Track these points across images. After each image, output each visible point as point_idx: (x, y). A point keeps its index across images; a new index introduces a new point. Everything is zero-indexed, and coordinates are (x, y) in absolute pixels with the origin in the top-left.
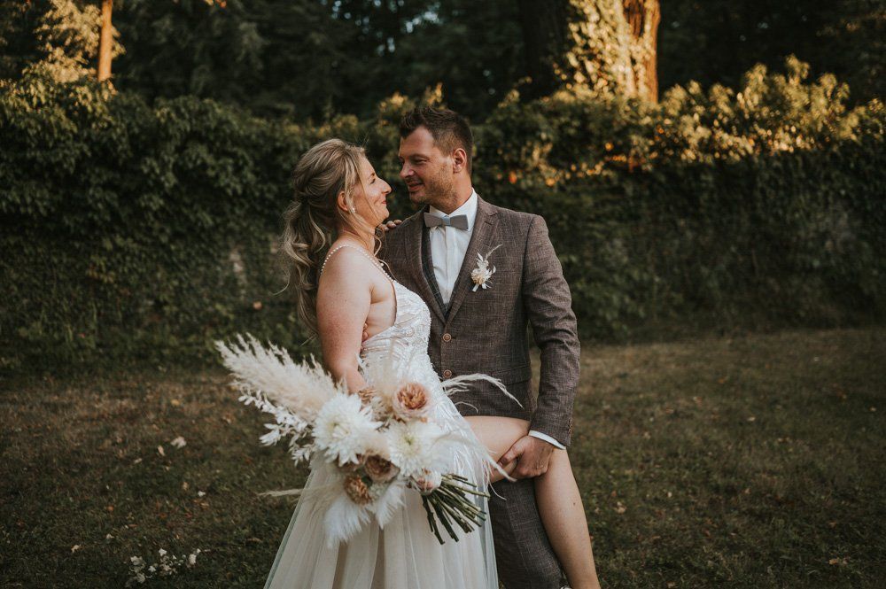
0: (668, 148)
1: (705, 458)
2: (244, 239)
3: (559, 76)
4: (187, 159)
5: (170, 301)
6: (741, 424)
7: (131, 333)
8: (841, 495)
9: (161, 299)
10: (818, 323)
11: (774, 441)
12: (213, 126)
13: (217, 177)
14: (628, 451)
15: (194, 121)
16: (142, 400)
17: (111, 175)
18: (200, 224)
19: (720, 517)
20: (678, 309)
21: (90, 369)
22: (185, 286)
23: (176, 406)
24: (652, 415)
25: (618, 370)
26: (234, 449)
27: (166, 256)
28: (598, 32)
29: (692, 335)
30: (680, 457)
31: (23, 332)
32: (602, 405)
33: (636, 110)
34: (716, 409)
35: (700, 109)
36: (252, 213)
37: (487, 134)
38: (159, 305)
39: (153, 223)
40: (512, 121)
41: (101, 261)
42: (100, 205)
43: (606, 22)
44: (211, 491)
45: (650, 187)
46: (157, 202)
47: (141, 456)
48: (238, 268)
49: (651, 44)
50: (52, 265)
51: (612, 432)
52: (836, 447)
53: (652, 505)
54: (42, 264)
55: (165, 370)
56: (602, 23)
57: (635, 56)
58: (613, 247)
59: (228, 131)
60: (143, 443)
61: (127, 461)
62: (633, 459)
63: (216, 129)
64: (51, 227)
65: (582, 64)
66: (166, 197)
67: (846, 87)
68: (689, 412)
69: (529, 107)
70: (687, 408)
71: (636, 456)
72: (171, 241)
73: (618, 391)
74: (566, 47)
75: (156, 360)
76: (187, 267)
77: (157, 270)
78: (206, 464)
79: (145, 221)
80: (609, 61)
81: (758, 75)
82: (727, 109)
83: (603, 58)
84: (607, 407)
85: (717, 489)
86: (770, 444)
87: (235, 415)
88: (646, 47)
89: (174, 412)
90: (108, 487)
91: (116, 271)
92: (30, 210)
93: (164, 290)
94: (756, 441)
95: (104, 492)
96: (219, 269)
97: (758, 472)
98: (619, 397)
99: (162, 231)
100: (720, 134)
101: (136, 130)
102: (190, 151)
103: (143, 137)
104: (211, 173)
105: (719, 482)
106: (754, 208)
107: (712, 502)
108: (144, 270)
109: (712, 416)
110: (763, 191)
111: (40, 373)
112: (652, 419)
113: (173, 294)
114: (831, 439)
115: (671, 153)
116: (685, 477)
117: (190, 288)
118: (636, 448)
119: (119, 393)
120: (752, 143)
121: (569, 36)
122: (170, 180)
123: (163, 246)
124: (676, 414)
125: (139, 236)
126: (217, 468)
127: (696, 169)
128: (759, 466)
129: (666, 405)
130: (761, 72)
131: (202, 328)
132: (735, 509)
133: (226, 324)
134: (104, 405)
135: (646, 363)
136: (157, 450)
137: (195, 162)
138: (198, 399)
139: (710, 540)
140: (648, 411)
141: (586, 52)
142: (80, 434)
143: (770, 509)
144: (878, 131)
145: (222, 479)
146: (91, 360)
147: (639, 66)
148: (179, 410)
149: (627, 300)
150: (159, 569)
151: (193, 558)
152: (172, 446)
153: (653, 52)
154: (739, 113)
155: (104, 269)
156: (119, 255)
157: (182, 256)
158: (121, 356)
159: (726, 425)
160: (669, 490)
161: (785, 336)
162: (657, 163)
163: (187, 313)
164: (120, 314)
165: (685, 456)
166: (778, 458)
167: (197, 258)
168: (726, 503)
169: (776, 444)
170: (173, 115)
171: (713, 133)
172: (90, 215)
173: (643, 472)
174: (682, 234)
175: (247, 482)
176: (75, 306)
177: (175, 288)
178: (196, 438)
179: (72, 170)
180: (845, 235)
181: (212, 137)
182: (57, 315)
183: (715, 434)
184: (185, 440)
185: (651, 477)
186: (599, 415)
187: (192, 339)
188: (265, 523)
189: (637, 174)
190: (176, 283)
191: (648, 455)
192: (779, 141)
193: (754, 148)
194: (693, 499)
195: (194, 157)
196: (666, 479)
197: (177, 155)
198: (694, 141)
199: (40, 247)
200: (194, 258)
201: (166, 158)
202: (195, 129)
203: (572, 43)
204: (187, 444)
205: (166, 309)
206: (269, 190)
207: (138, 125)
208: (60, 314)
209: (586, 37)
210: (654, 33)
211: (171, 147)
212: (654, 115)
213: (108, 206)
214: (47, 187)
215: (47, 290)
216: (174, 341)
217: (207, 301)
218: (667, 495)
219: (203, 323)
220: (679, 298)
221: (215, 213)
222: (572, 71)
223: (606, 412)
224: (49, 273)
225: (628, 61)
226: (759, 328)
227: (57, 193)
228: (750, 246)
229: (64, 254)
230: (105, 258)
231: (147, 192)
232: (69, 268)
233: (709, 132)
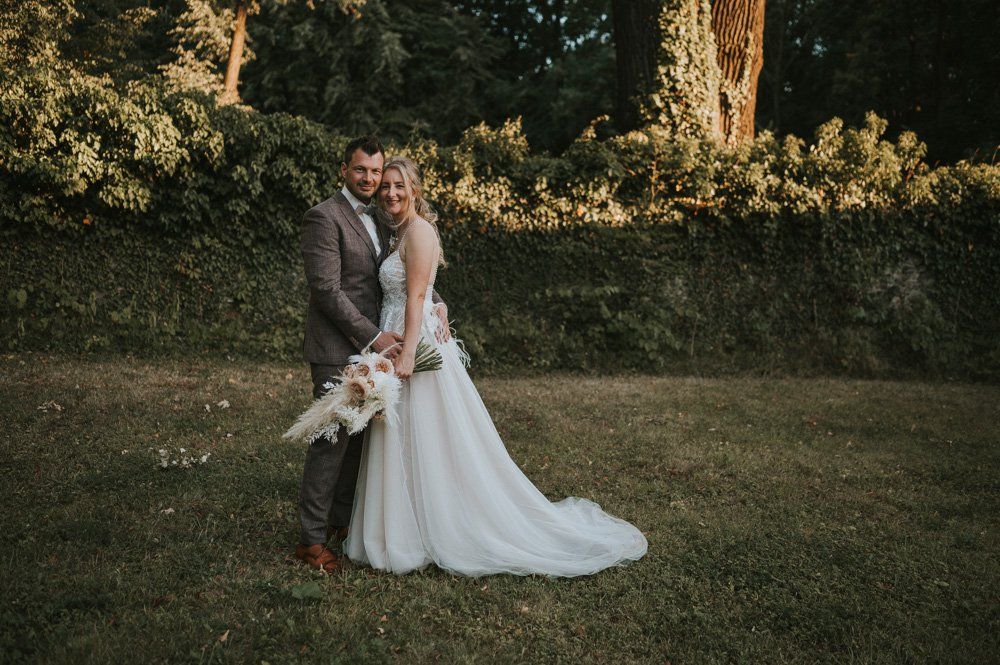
0: (736, 192)
3: (644, 115)
4: (274, 170)
5: (248, 300)
7: (210, 325)
9: (239, 297)
12: (302, 142)
13: (300, 188)
15: (285, 136)
16: (205, 378)
17: (206, 179)
18: (280, 231)
20: (729, 350)
21: (168, 352)
22: (262, 287)
23: (232, 384)
26: (267, 412)
27: (247, 258)
28: (686, 76)
31: (115, 316)
33: (707, 153)
35: (772, 158)
37: (560, 167)
38: (237, 302)
39: (239, 227)
40: (585, 156)
41: (189, 258)
42: (193, 206)
43: (696, 66)
45: (716, 231)
46: (243, 207)
49: (751, 91)
50: (147, 258)
54: (138, 256)
55: (233, 360)
56: (692, 67)
58: (673, 285)
59: (315, 147)
60: (195, 403)
61: (179, 412)
63: (304, 145)
64: (149, 223)
65: (667, 105)
66: (252, 204)
67: (923, 145)
69: (603, 144)
72: (254, 245)
74: (653, 88)
75: (227, 350)
76: (266, 271)
77: (239, 271)
78: (239, 418)
79: (231, 224)
80: (694, 104)
81: (832, 129)
82: (798, 160)
83: (689, 102)
86: (709, 445)
87: (278, 392)
89: (228, 386)
90: (158, 424)
91: (202, 268)
92: (132, 206)
93: (242, 289)
95: (154, 426)
96: (294, 274)
99: (246, 235)
100: (789, 182)
101: (232, 141)
102: (278, 162)
103: (238, 148)
104: (295, 185)
106: (819, 259)
108: (227, 270)
109: (684, 426)
110: (829, 242)
111: (124, 352)
113: (250, 294)
115: (739, 198)
117: (267, 290)
119: (188, 372)
120: (823, 194)
121: (657, 78)
122: (258, 188)
123: (246, 249)
125: (225, 237)
126: (248, 422)
127: (762, 216)
130: (837, 125)
131: (273, 327)
133: (295, 326)
134: (172, 378)
135: (667, 389)
136: (205, 407)
137: (281, 173)
138: (252, 381)
141: (672, 94)
142: (147, 394)
144: (956, 192)
146: (169, 345)
148: (233, 386)
150: (179, 463)
151: (205, 458)
152: (218, 406)
154: (813, 163)
155: (191, 266)
156: (205, 254)
157: (262, 259)
158: (196, 344)
162: (727, 209)
163: (261, 313)
164: (201, 307)
167: (275, 262)
170: (266, 129)
171: (784, 181)
172: (183, 215)
174: (744, 279)
176: (163, 298)
177: (253, 288)
179: (171, 174)
180: (914, 293)
181: (299, 152)
182: (146, 304)
184: (230, 403)
187: (261, 337)
189: (703, 215)
190: (254, 284)
192: (850, 195)
193: (824, 199)
195: (281, 170)
197: (266, 166)
198: (761, 188)
199: (138, 240)
200: (272, 263)
201: (255, 167)
202: (285, 143)
203: (660, 85)
204: (230, 406)
205: (243, 307)
207: (235, 137)
208: (149, 303)
209: (673, 80)
211: (262, 156)
212: (725, 159)
213: (201, 208)
214: (149, 187)
215: (139, 280)
216: (243, 335)
217: (281, 303)
219: (275, 323)
220: (733, 340)
221: (296, 222)
222: (658, 111)
224: (143, 265)
225: (717, 104)
226: (800, 372)
227: (158, 193)
228: (813, 296)
229: (158, 249)
230: (193, 256)
231: (235, 198)
232: (160, 262)
233: (778, 181)
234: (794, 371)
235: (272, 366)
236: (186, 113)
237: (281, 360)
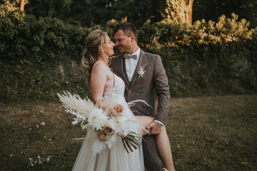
0: (195, 39)
1: (204, 132)
2: (64, 62)
3: (163, 16)
4: (48, 36)
5: (41, 80)
6: (215, 122)
7: (28, 90)
8: (245, 144)
9: (38, 80)
10: (237, 93)
11: (225, 127)
12: (56, 27)
13: (57, 42)
14: (180, 129)
15: (50, 25)
16: (31, 111)
17: (24, 40)
18: (51, 57)
19: (209, 149)
20: (196, 88)
21: (15, 101)
22: (45, 76)
23: (42, 113)
24: (188, 119)
25: (177, 105)
26: (60, 126)
27: (40, 66)
28: (175, 3)
29: (200, 95)
30: (197, 131)
32: (173, 116)
33: (186, 27)
34: (207, 118)
35: (205, 28)
36: (67, 54)
37: (140, 33)
38: (37, 81)
39: (36, 56)
40: (148, 29)
41: (19, 67)
42: (20, 50)
44: (53, 139)
45: (189, 51)
46: (38, 49)
47: (31, 128)
48: (62, 71)
49: (191, 8)
50: (5, 68)
51: (176, 123)
52: (243, 129)
53: (188, 145)
54: (1, 67)
55: (38, 102)
57: (186, 11)
58: (176, 68)
59: (61, 28)
60: (32, 124)
61: (27, 129)
62: (182, 132)
63: (57, 28)
64: (4, 56)
65: (170, 12)
66: (41, 48)
67: (249, 23)
68: (199, 118)
69: (153, 25)
70: (198, 117)
71: (183, 131)
72: (42, 62)
73: (178, 111)
74: (165, 7)
75: (36, 98)
76: (46, 70)
77: (37, 70)
78: (51, 130)
79: (34, 55)
80: (178, 12)
81: (223, 18)
82: (213, 28)
83: (176, 11)
84: (174, 116)
85: (208, 141)
86: (223, 128)
87: (60, 116)
88: (189, 8)
89: (41, 115)
90: (21, 137)
91: (24, 70)
93: (39, 77)
94: (219, 127)
95: (20, 138)
96: (56, 71)
97: (220, 136)
98: (178, 113)
99: (39, 58)
100: (210, 35)
101: (33, 27)
102: (49, 34)
103: (35, 29)
104: (55, 41)
105: (208, 139)
106: (220, 58)
107: (206, 145)
108: (33, 70)
109: (206, 120)
110: (222, 53)
112: (188, 120)
113: (41, 78)
114: (242, 127)
115: (195, 40)
116: (198, 137)
117: (47, 76)
118: (183, 128)
119: (24, 108)
120: (220, 38)
121: (166, 4)
122: (42, 43)
123: (39, 63)
124: (195, 119)
125: (32, 60)
126: (55, 132)
127: (203, 46)
128: (220, 134)
129: (192, 116)
130: (224, 17)
131: (50, 89)
132: (213, 147)
133: (58, 88)
134: (19, 112)
135: (186, 103)
136: (36, 126)
137: (50, 37)
138: (48, 111)
139: (206, 156)
140: (187, 117)
141: (171, 9)
142: (12, 121)
143: (224, 147)
145: (56, 135)
146: (15, 98)
147: (187, 14)
148: (43, 114)
149: (180, 84)
150: (38, 162)
151: (48, 159)
152: (41, 125)
153: (191, 10)
154: (217, 29)
155: (20, 70)
156: (25, 66)
157: (45, 66)
158: (25, 97)
159: (210, 122)
160: (193, 141)
161: (227, 97)
162: (191, 43)
163: (45, 84)
164: (25, 84)
165: (198, 131)
166: (226, 132)
167: (49, 67)
168: (210, 145)
169: (225, 128)
170: (44, 23)
171: (208, 35)
172: (17, 53)
173: (185, 136)
174: (198, 65)
175: (64, 136)
176: (11, 81)
177: (42, 76)
178: (48, 122)
179: (12, 38)
180: (246, 67)
181: (56, 30)
182: (5, 83)
183: (207, 125)
184: (45, 123)
185: (187, 137)
186: (172, 119)
187: (47, 92)
188: (70, 149)
189: (185, 46)
191: (187, 131)
192: (228, 38)
193: (220, 40)
194: (200, 144)
195: (50, 36)
196: (192, 138)
197: (45, 35)
198: (202, 37)
200: (48, 67)
201: (41, 36)
202: (51, 27)
203: (167, 6)
204: (46, 125)
205: (39, 83)
206: (73, 47)
207: (33, 25)
208: (6, 83)
209: (171, 4)
210: (192, 4)
211: (43, 32)
212: (191, 29)
213: (23, 50)
214: (4, 43)
215: (2, 76)
216: (41, 93)
217: (52, 81)
218: (193, 143)
219: (50, 87)
220: (196, 84)
221: (56, 53)
222: (167, 14)
223: (174, 118)
224: (3, 70)
225: (184, 12)
226: (220, 94)
227: (7, 45)
228: (218, 69)
229: (8, 65)
230: (21, 66)
231: (35, 46)
232: (9, 69)
233: (207, 35)
234: (218, 94)
235: (53, 103)
236: (15, 18)
237: (55, 101)
